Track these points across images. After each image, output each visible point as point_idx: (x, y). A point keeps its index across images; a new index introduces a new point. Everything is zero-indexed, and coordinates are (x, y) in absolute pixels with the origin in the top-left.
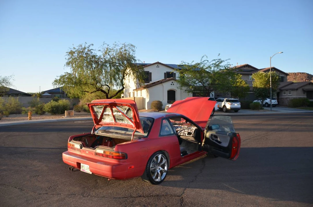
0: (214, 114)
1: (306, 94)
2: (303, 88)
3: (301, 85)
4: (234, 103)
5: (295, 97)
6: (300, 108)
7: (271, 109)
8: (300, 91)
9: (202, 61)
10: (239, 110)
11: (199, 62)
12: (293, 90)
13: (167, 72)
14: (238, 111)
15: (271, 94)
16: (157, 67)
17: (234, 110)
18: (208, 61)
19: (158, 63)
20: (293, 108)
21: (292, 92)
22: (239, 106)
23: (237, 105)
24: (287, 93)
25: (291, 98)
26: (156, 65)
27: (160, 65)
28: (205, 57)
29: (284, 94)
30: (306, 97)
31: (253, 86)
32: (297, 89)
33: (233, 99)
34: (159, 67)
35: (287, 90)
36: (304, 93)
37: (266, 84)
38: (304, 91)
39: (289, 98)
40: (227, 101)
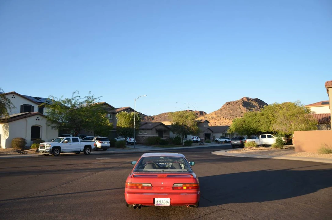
0: (91, 152)
1: (158, 133)
2: (156, 128)
3: (155, 125)
4: (104, 142)
5: (150, 136)
6: (155, 146)
7: (135, 147)
8: (154, 130)
9: (74, 97)
10: (109, 148)
11: (70, 98)
12: (148, 129)
13: (24, 104)
14: (107, 149)
15: (135, 133)
16: (12, 97)
17: (104, 148)
18: (80, 97)
19: (14, 93)
20: (149, 146)
21: (147, 131)
22: (109, 144)
23: (107, 143)
24: (143, 132)
25: (147, 136)
26: (11, 96)
27: (15, 96)
28: (77, 92)
29: (140, 133)
30: (158, 136)
31: (117, 125)
32: (152, 129)
33: (103, 137)
34: (14, 98)
35: (143, 129)
36: (157, 133)
37: (130, 124)
38: (157, 131)
39: (145, 137)
40: (97, 139)
